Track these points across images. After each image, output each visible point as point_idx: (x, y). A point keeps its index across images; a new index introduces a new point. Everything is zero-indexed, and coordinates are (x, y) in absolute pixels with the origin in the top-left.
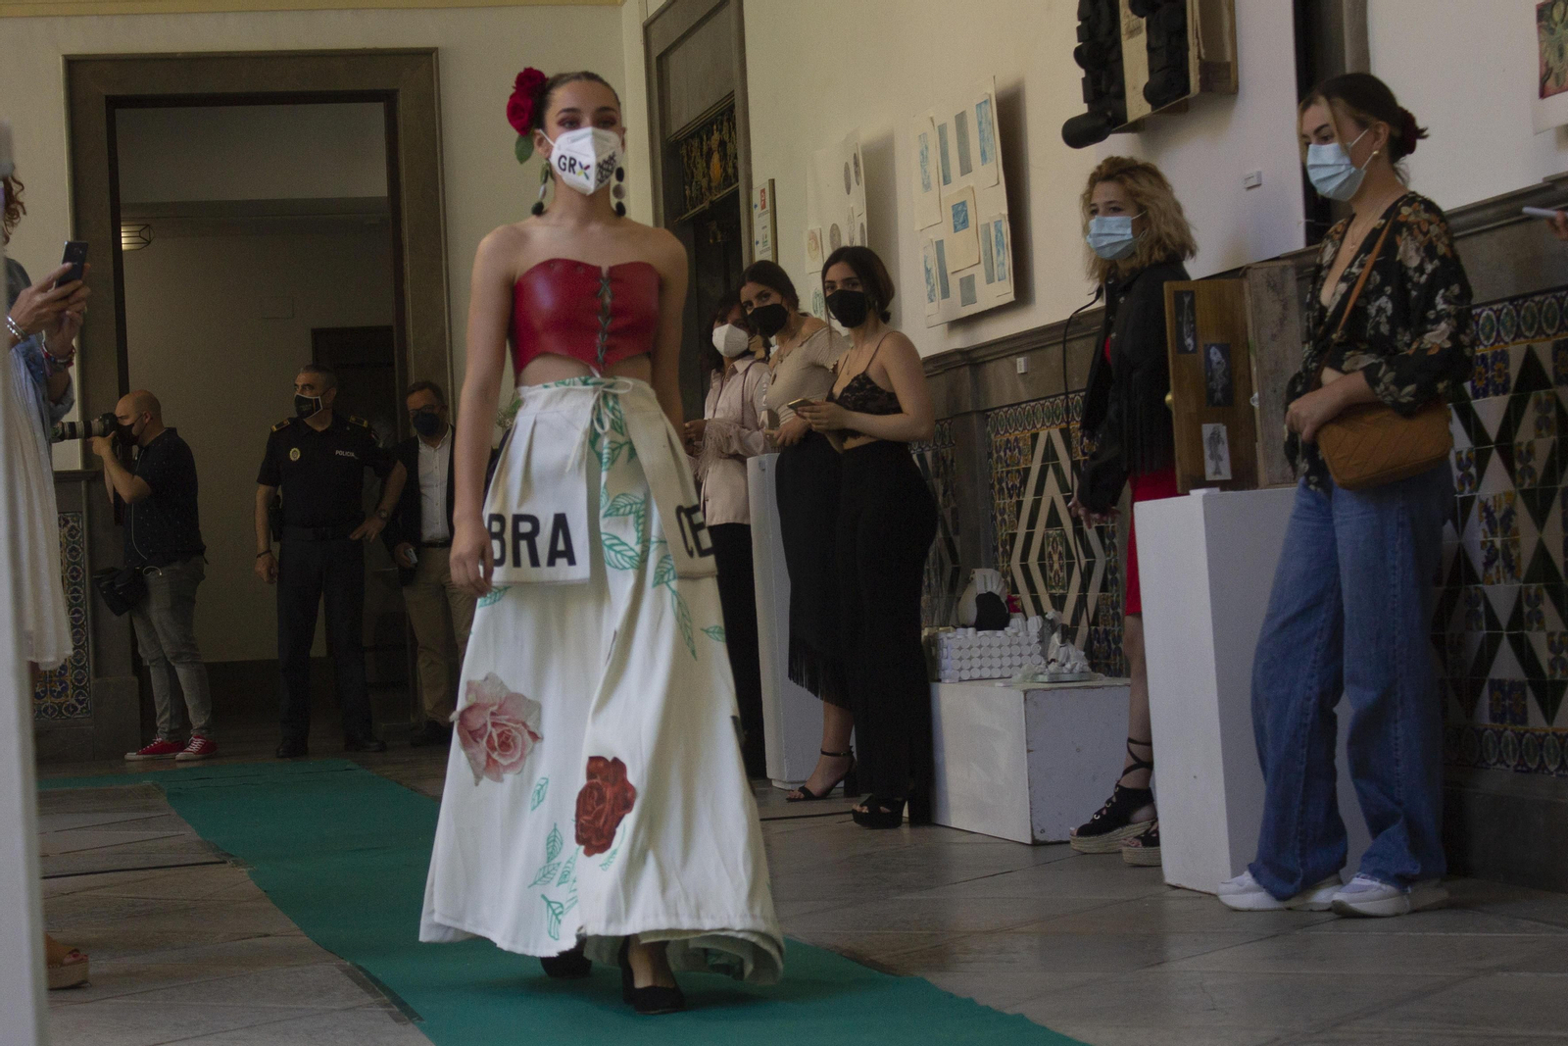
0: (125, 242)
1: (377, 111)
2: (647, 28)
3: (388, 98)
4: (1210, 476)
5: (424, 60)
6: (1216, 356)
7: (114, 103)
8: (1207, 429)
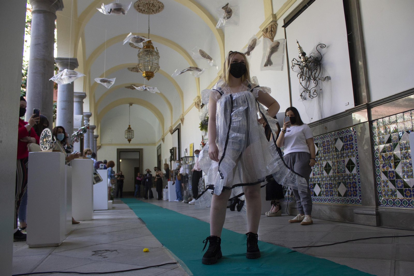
0: (121, 161)
1: (138, 153)
2: (157, 148)
3: (139, 152)
4: (171, 180)
5: (142, 149)
6: (172, 174)
7: (120, 152)
8: (171, 178)
